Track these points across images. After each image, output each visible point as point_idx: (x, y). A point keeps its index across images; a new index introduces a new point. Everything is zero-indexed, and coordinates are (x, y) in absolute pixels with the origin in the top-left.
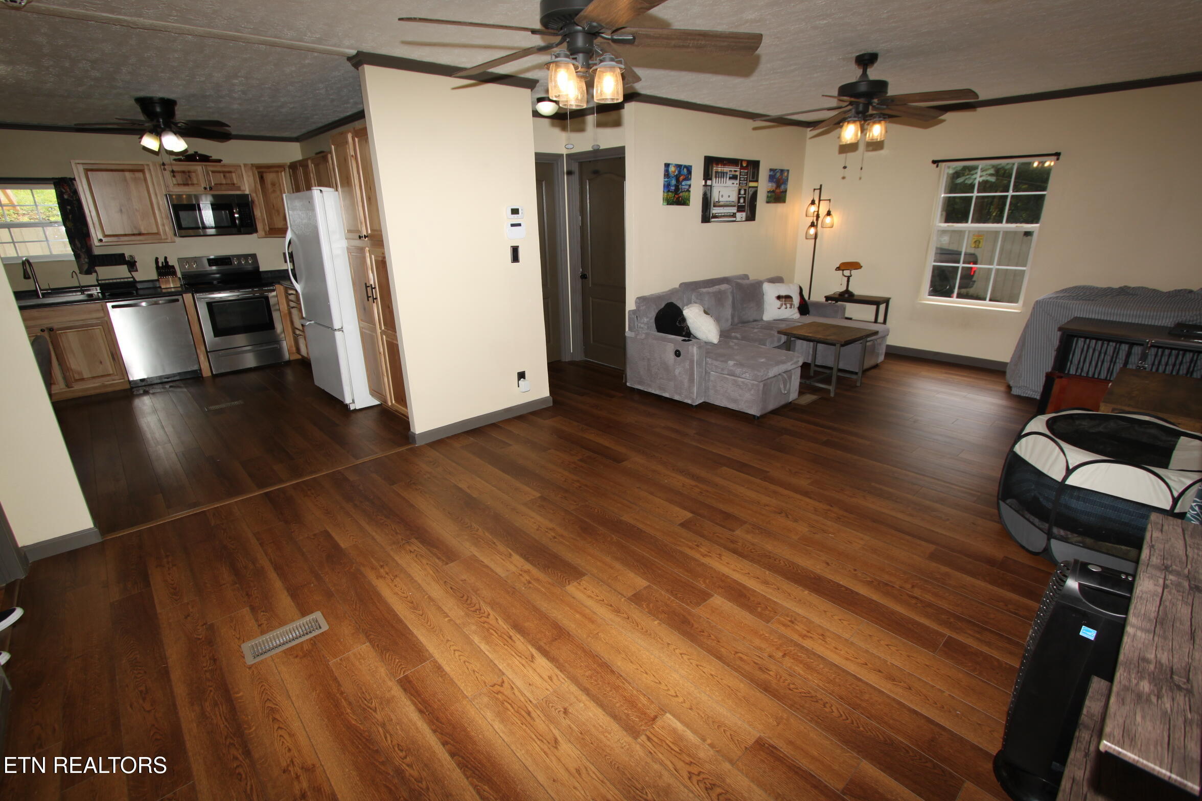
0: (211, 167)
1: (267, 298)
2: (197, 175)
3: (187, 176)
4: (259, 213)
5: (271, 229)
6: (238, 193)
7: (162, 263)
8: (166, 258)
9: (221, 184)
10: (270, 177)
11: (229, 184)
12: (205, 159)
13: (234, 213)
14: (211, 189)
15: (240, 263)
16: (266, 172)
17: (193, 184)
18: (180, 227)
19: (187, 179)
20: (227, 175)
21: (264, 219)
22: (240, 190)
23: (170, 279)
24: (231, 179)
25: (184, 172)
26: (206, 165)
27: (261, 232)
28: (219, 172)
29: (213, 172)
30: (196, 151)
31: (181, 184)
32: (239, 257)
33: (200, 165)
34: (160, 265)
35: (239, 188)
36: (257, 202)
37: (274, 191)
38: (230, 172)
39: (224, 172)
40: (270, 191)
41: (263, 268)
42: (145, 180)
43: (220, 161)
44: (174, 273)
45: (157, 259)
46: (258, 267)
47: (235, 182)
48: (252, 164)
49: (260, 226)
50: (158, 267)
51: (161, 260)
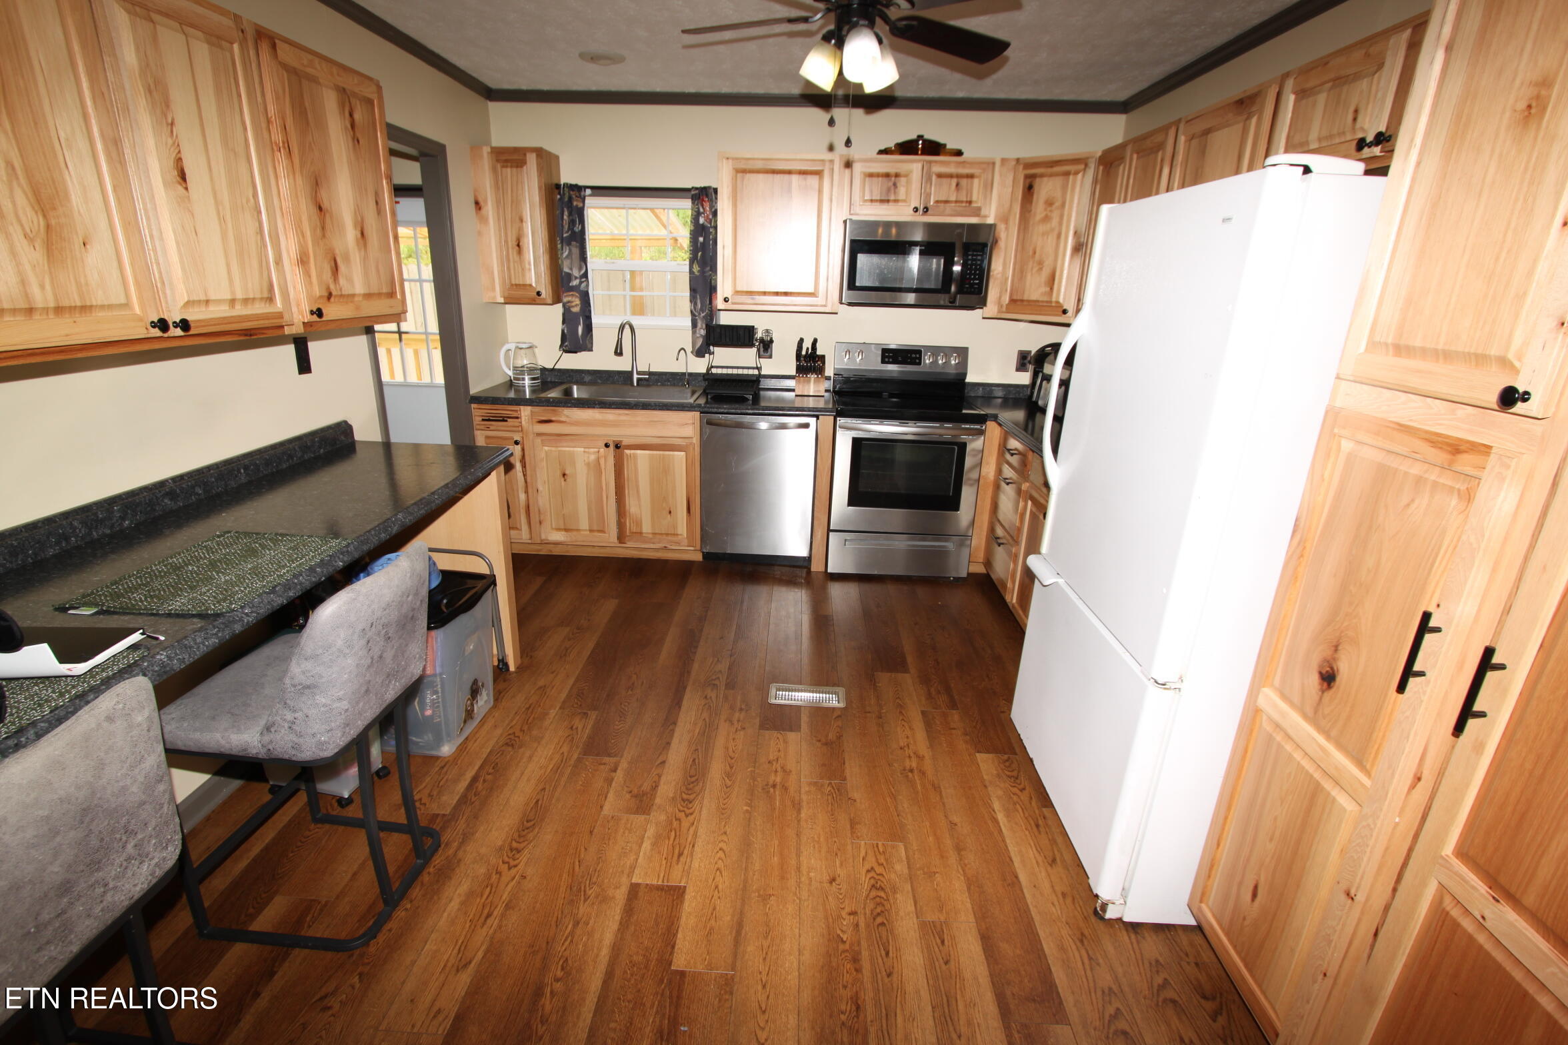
0: (940, 164)
1: (963, 447)
2: (909, 183)
3: (891, 184)
4: (1001, 267)
5: (1013, 301)
6: (973, 220)
7: (808, 349)
8: (815, 341)
9: (946, 202)
10: (1046, 188)
11: (962, 202)
12: (933, 148)
13: (953, 264)
14: (926, 210)
15: (935, 362)
16: (1042, 176)
17: (896, 201)
18: (852, 285)
19: (889, 190)
20: (964, 182)
21: (1007, 279)
22: (978, 215)
23: (813, 379)
24: (969, 192)
25: (887, 175)
26: (930, 162)
27: (991, 308)
28: (951, 176)
29: (940, 176)
30: (920, 134)
31: (876, 201)
32: (936, 350)
33: (919, 161)
34: (804, 353)
35: (977, 212)
36: (1002, 244)
37: (1046, 219)
38: (971, 176)
39: (959, 176)
40: (1039, 216)
41: (973, 377)
42: (820, 192)
43: (959, 153)
44: (820, 371)
45: (801, 341)
46: (965, 375)
47: (974, 198)
48: (1018, 160)
49: (993, 293)
50: (798, 355)
51: (807, 344)
